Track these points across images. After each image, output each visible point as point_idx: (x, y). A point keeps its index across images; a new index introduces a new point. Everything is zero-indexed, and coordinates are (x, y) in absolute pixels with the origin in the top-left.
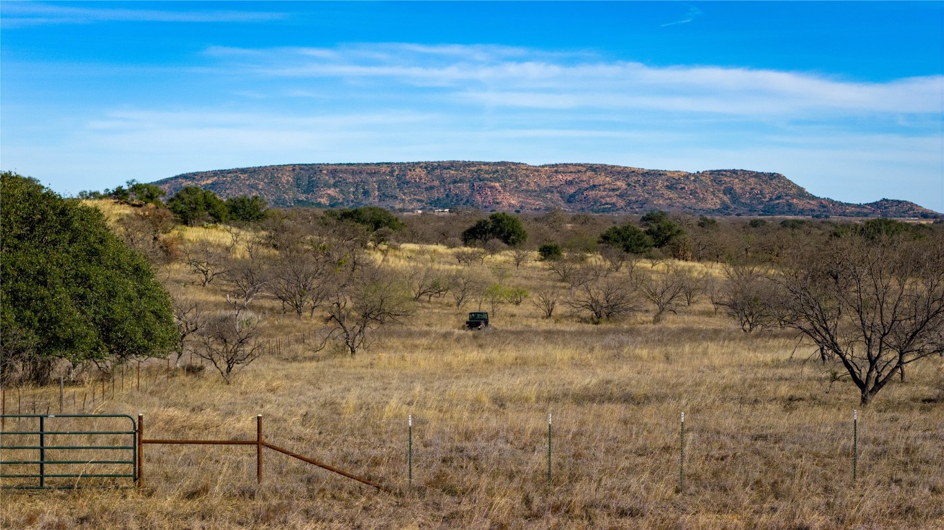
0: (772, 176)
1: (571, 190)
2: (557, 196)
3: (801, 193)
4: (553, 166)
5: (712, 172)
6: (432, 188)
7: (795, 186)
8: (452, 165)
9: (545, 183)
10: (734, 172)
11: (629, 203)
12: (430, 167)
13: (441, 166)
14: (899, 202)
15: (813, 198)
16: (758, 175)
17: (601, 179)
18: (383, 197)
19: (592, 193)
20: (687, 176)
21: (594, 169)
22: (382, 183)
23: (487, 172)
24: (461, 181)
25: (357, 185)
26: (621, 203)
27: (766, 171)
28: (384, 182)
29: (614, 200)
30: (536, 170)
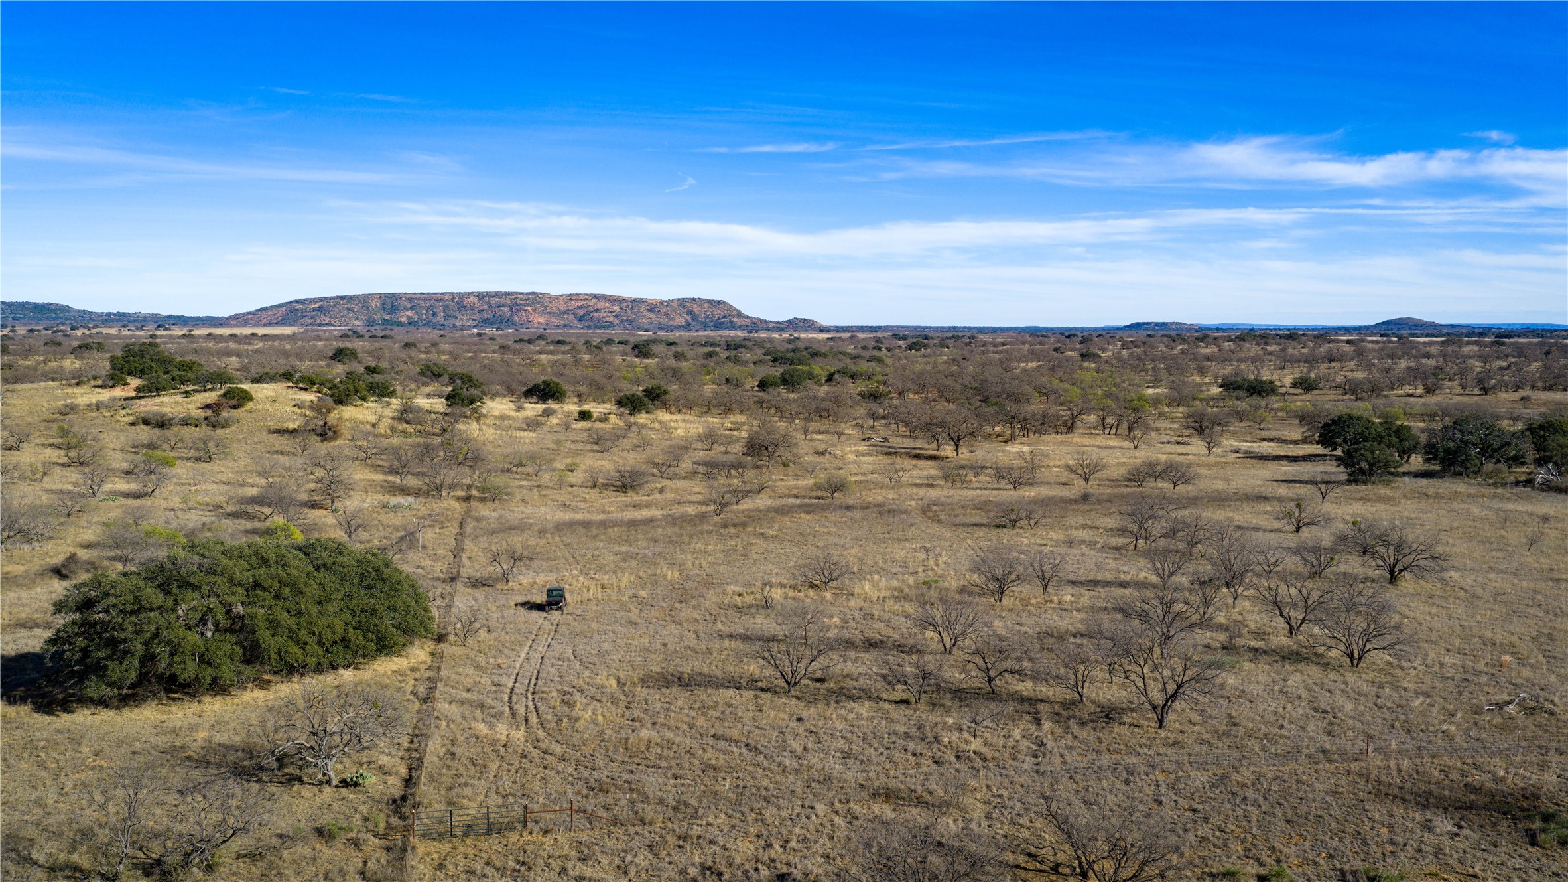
0: (719, 302)
1: (582, 312)
2: (571, 316)
3: (739, 314)
4: (568, 295)
5: (679, 300)
6: (482, 310)
7: (735, 309)
8: (497, 294)
9: (563, 307)
10: (694, 299)
11: (622, 321)
12: (481, 296)
13: (488, 295)
14: (805, 320)
15: (747, 317)
16: (709, 302)
17: (602, 305)
18: (447, 316)
19: (596, 315)
20: (662, 303)
21: (597, 297)
22: (446, 307)
23: (521, 300)
24: (503, 306)
25: (428, 308)
26: (616, 321)
27: (715, 299)
28: (448, 306)
29: (612, 319)
30: (557, 298)
